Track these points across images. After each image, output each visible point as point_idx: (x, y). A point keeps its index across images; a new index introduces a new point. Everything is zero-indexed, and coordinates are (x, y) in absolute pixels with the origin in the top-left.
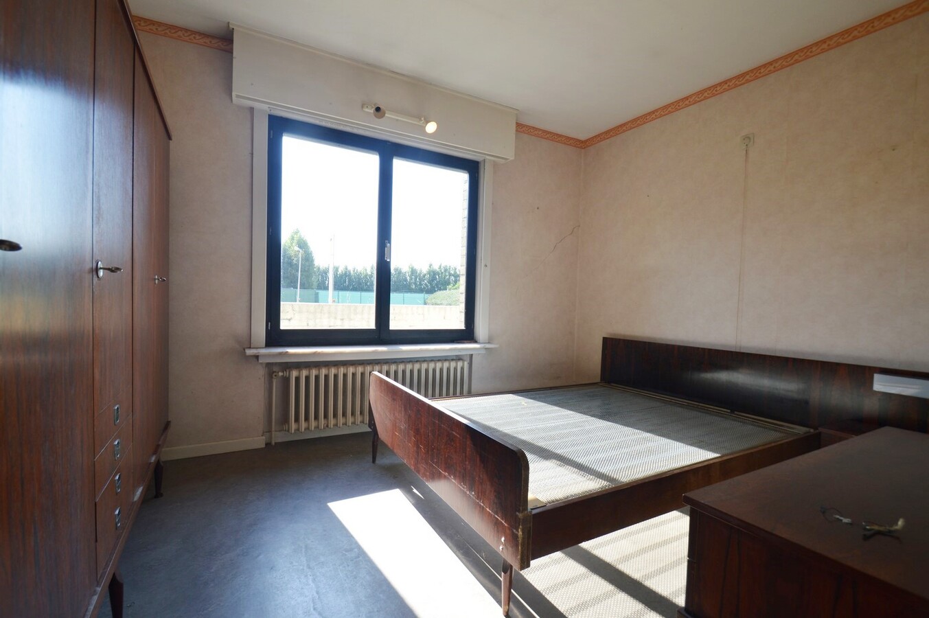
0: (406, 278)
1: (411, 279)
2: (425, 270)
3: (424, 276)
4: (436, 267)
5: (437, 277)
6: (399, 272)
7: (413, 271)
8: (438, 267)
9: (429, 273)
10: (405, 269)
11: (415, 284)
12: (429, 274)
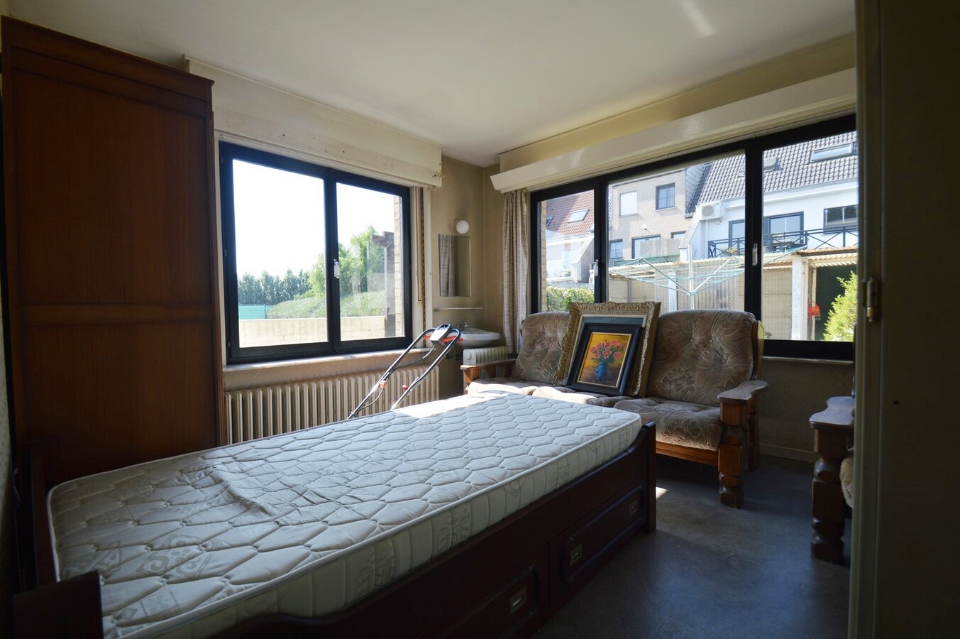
0: (259, 287)
1: (266, 289)
2: (282, 278)
3: (282, 284)
4: (296, 274)
5: (298, 285)
6: (249, 280)
7: (268, 279)
8: (299, 273)
9: (288, 280)
10: (258, 276)
11: (272, 293)
12: (288, 283)
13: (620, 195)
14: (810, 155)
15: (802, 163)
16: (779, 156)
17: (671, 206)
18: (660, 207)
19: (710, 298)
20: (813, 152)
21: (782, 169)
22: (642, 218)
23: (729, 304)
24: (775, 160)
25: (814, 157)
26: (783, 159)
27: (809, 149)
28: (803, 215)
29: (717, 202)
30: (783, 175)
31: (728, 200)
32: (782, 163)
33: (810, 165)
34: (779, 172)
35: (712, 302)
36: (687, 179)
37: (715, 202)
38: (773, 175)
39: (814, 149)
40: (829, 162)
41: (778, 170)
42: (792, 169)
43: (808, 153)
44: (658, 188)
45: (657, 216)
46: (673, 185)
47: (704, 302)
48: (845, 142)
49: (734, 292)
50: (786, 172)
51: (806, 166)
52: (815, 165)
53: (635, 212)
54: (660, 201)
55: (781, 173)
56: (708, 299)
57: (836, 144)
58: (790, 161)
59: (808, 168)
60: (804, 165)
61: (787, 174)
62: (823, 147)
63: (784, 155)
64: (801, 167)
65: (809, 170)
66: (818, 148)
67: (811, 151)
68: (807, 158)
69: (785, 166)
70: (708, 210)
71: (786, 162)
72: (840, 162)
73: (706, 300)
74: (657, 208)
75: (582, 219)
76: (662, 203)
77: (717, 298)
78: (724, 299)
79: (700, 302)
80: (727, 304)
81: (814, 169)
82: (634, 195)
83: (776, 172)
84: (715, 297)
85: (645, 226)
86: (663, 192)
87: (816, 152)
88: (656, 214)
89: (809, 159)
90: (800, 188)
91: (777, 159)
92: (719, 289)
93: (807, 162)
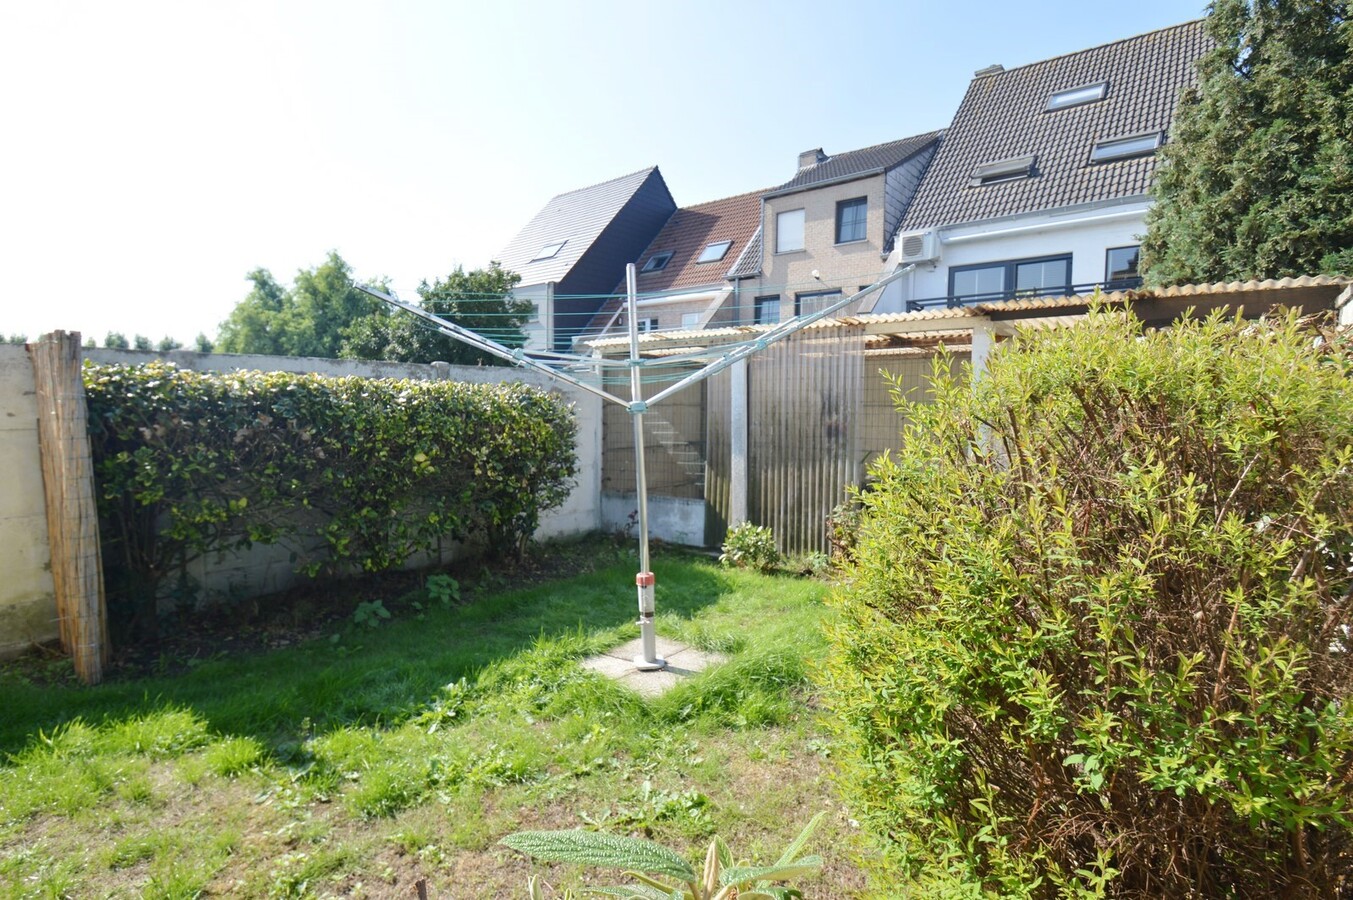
13: (778, 214)
14: (1090, 152)
15: (1076, 165)
16: (1040, 152)
17: (859, 239)
18: (842, 239)
19: (808, 414)
20: (1095, 147)
21: (1042, 175)
22: (811, 257)
23: (845, 428)
24: (1031, 160)
25: (1097, 155)
26: (1045, 158)
27: (1089, 142)
28: (1071, 258)
29: (930, 229)
30: (1042, 185)
31: (949, 228)
32: (1043, 165)
33: (1088, 170)
34: (1037, 180)
35: (812, 423)
36: (888, 188)
37: (927, 230)
38: (1026, 185)
39: (1097, 141)
40: (1119, 164)
41: (1036, 176)
42: (1059, 175)
43: (1087, 149)
44: (841, 206)
45: (836, 256)
46: (863, 200)
47: (797, 422)
48: (1149, 130)
49: (854, 401)
50: (1047, 181)
51: (1081, 171)
52: (1095, 169)
53: (802, 247)
54: (843, 229)
55: (1040, 182)
56: (804, 415)
57: (1134, 134)
58: (1056, 162)
59: (1083, 174)
60: (1078, 168)
61: (1049, 184)
62: (1112, 138)
63: (1047, 151)
64: (1073, 173)
65: (1086, 177)
66: (1104, 139)
67: (1092, 145)
68: (1085, 156)
69: (1047, 170)
70: (913, 246)
71: (1050, 163)
72: (1138, 165)
73: (800, 418)
74: (838, 240)
75: (719, 257)
76: (846, 232)
77: (822, 414)
78: (834, 417)
79: (790, 422)
80: (841, 427)
81: (1094, 176)
82: (800, 216)
83: (1030, 181)
84: (819, 411)
85: (815, 273)
86: (848, 214)
87: (1100, 146)
88: (835, 251)
89: (1088, 159)
90: (1068, 208)
91: (1036, 157)
92: (826, 393)
93: (1083, 164)
